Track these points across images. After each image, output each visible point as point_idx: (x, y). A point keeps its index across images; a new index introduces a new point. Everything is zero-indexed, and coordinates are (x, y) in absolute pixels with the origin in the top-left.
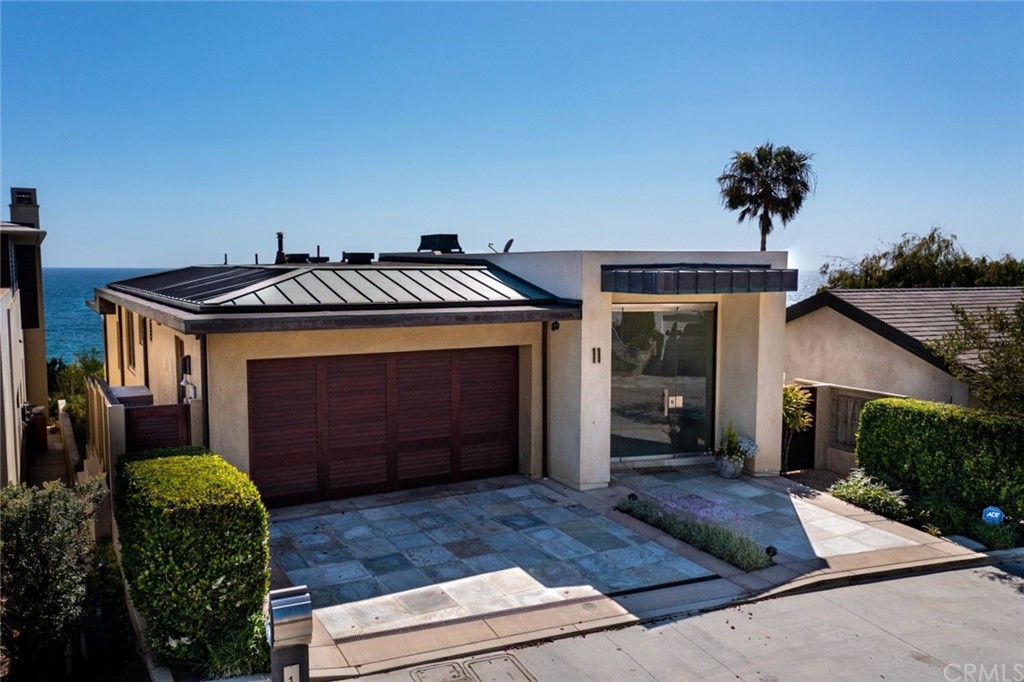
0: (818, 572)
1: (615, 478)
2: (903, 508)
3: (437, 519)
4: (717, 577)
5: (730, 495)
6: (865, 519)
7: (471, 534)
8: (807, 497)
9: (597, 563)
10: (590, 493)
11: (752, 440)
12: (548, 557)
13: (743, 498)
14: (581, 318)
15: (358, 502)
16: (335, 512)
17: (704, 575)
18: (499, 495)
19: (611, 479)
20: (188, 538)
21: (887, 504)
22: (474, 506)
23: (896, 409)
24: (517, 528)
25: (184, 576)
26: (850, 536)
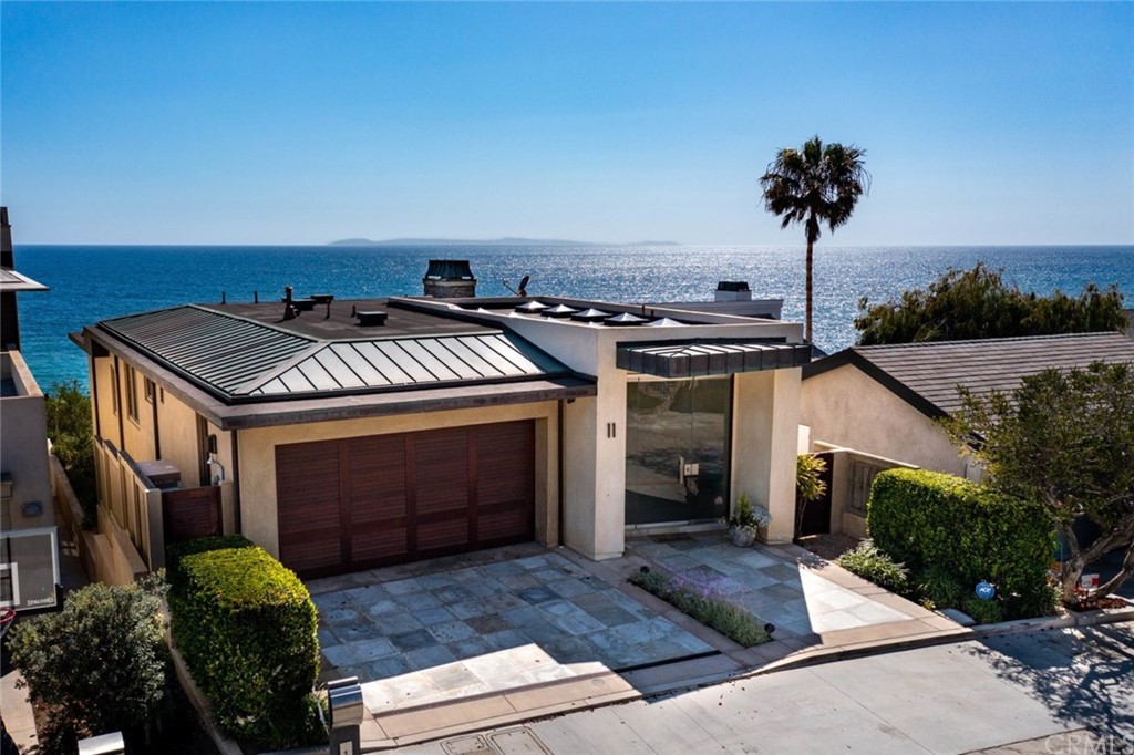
0: (812, 648)
1: (629, 547)
2: (904, 581)
3: (458, 592)
4: (717, 653)
5: (740, 565)
6: (867, 591)
7: (490, 609)
8: (815, 567)
9: (607, 638)
10: (605, 563)
11: (765, 509)
12: (563, 632)
13: (751, 569)
14: (596, 394)
15: (381, 574)
16: (358, 585)
17: (706, 651)
18: (516, 565)
19: (626, 548)
20: (252, 634)
21: (888, 577)
22: (494, 578)
23: (904, 482)
24: (534, 602)
25: (249, 666)
26: (848, 611)
